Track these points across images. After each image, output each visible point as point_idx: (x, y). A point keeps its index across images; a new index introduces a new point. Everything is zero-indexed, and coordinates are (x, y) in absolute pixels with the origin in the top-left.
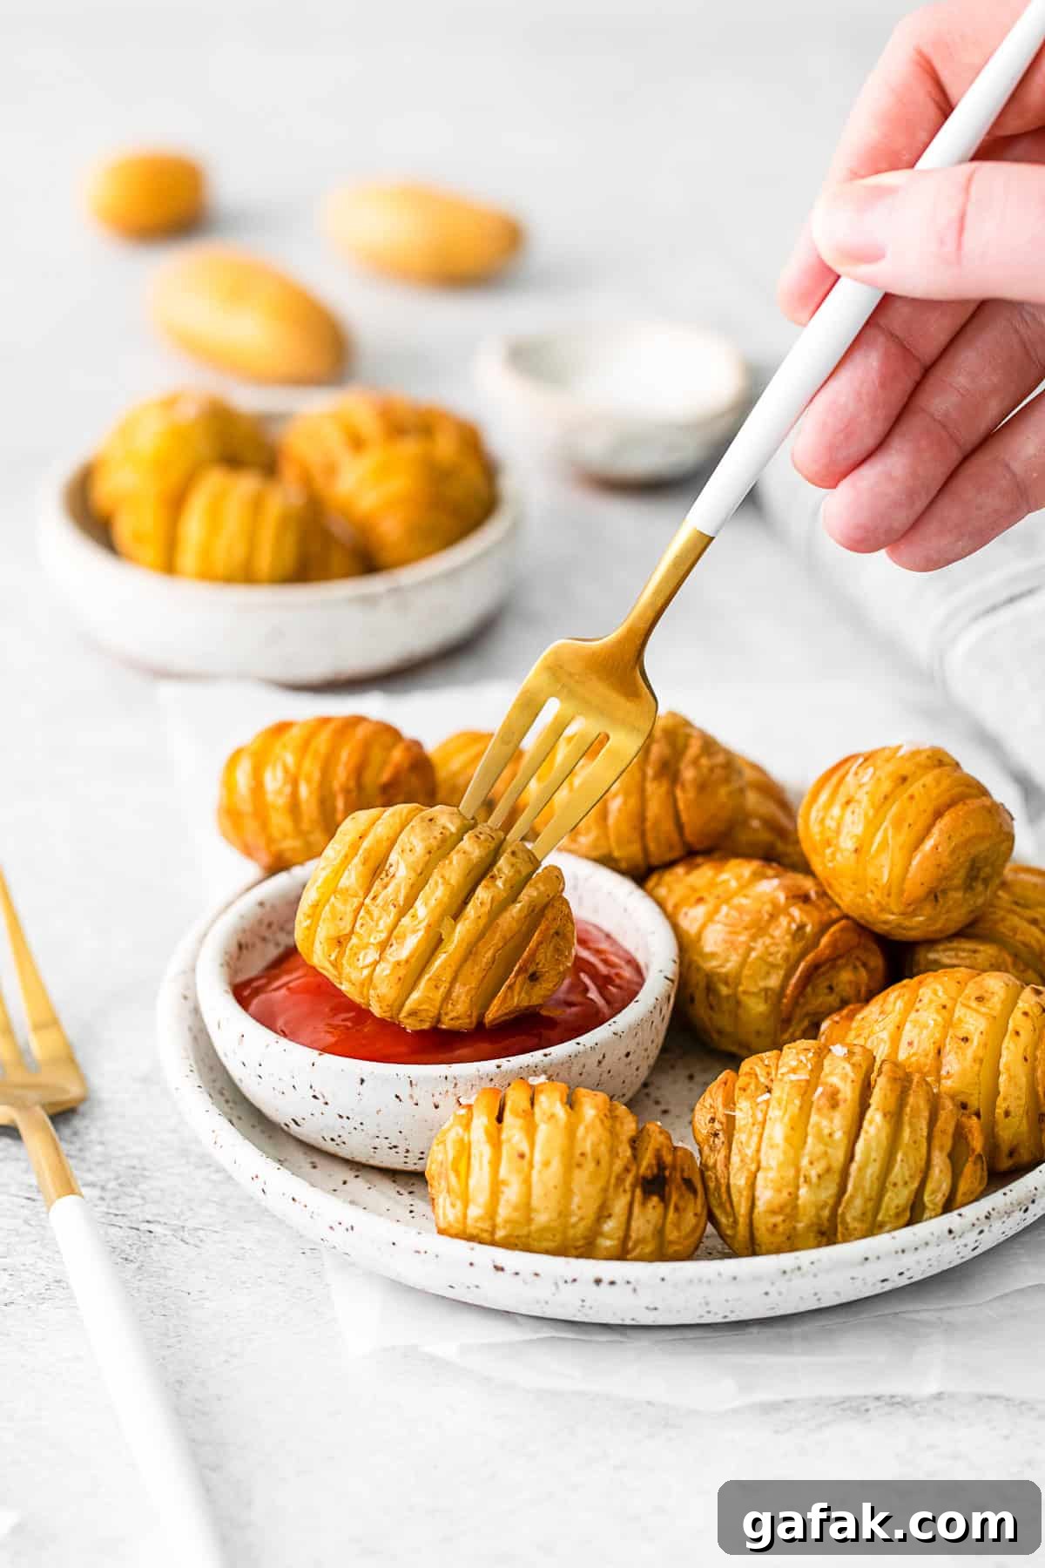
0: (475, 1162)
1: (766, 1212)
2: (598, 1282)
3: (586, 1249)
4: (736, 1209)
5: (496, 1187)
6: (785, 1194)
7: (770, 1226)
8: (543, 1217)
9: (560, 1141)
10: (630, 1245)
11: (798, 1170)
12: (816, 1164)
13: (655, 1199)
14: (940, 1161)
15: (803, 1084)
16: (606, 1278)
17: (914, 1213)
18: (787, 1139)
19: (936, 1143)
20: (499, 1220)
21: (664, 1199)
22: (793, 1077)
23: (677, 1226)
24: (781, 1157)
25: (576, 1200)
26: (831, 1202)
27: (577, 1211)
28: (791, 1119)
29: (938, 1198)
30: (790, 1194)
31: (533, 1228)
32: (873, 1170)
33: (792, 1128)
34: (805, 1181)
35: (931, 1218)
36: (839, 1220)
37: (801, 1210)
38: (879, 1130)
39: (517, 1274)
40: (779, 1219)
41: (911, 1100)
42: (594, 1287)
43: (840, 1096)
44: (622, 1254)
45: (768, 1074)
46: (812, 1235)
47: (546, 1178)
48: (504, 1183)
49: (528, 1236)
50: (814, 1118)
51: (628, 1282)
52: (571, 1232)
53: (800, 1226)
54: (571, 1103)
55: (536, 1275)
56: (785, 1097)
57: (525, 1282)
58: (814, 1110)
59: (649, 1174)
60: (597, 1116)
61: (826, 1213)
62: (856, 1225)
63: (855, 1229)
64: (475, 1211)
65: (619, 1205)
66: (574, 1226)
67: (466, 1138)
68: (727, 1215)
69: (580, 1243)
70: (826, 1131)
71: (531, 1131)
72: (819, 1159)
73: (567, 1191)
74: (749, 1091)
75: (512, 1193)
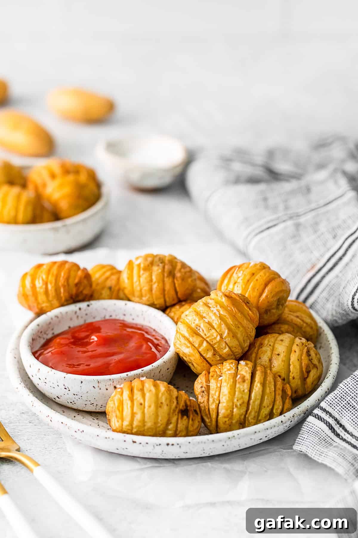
0: (125, 407)
1: (222, 417)
2: (168, 444)
3: (163, 434)
4: (212, 416)
5: (133, 414)
6: (229, 411)
7: (224, 422)
8: (149, 424)
9: (153, 399)
10: (178, 432)
11: (233, 403)
12: (239, 401)
13: (185, 417)
14: (279, 398)
15: (233, 374)
16: (171, 443)
17: (271, 416)
18: (229, 393)
19: (277, 392)
20: (134, 426)
21: (188, 417)
22: (230, 372)
23: (192, 425)
24: (228, 399)
25: (160, 418)
26: (244, 413)
27: (160, 422)
28: (230, 386)
29: (278, 411)
30: (231, 411)
31: (146, 428)
32: (258, 402)
33: (231, 389)
34: (236, 407)
35: (276, 417)
36: (246, 419)
37: (234, 416)
38: (259, 389)
39: (140, 443)
40: (227, 419)
41: (268, 379)
42: (166, 446)
43: (246, 378)
44: (175, 435)
45: (220, 371)
46: (238, 424)
47: (149, 410)
48: (136, 413)
49: (144, 430)
50: (238, 385)
51: (178, 444)
52: (158, 429)
53: (234, 421)
54: (156, 386)
55: (147, 443)
56: (227, 379)
57: (143, 446)
58: (237, 383)
59: (183, 409)
60: (165, 390)
61: (243, 417)
62: (253, 421)
63: (252, 422)
64: (126, 423)
65: (174, 420)
66: (159, 427)
67: (121, 399)
68: (208, 419)
69: (161, 433)
70: (242, 390)
71: (144, 395)
72: (240, 399)
73: (157, 416)
74: (214, 377)
75: (138, 417)
